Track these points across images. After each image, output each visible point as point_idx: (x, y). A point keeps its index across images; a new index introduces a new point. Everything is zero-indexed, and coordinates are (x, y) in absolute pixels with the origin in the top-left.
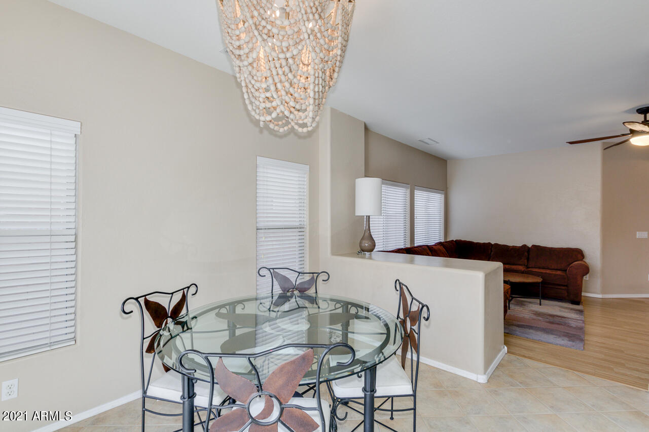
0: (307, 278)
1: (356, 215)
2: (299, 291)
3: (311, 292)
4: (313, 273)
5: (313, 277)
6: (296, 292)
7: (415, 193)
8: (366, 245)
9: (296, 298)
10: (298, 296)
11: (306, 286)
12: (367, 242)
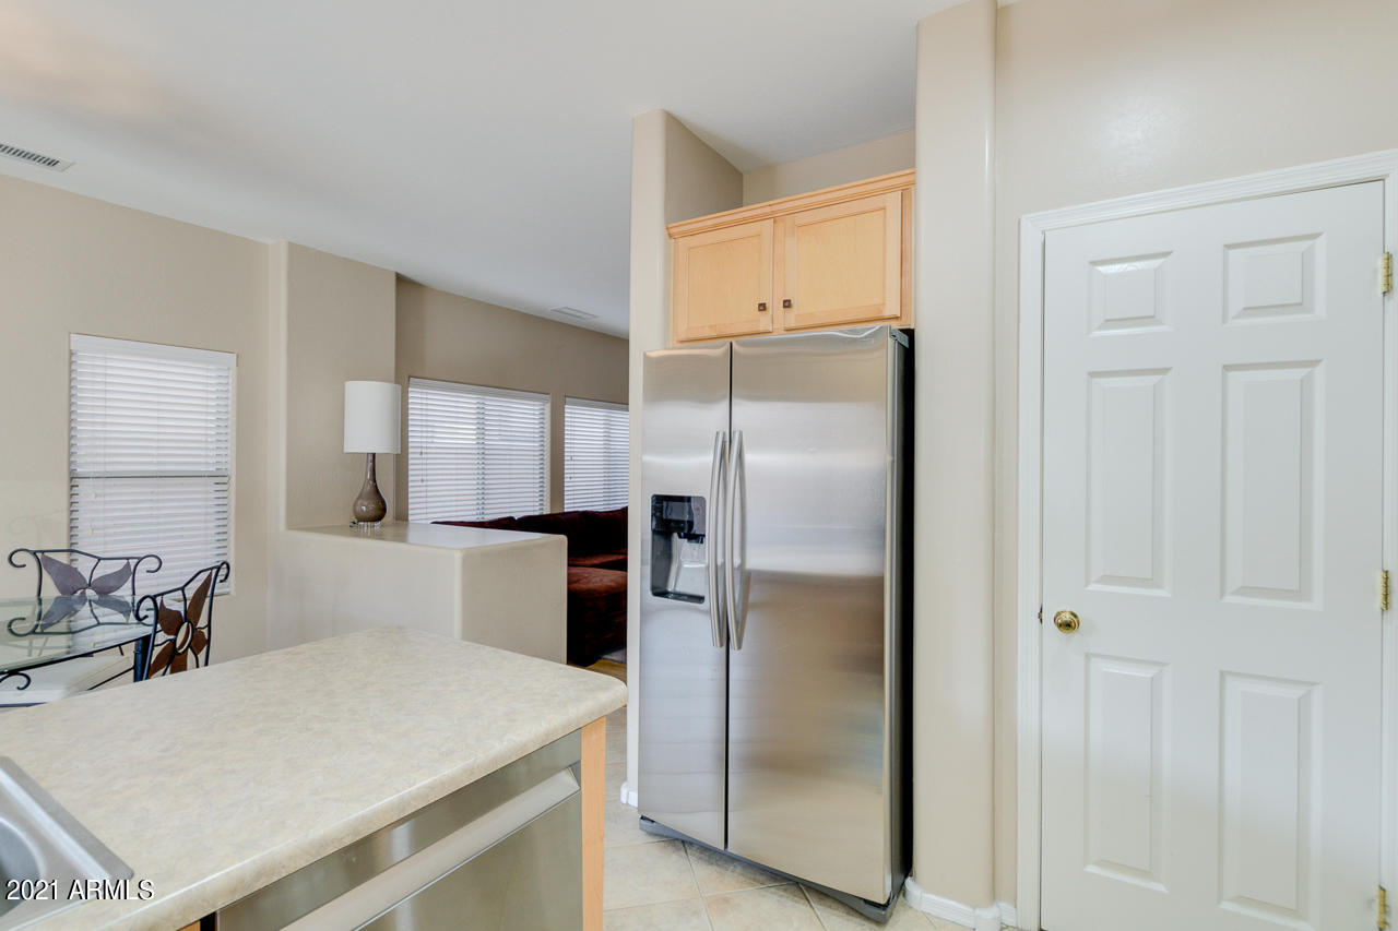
0: (118, 566)
1: (346, 450)
2: (98, 593)
3: (124, 593)
4: (128, 559)
5: (128, 565)
6: (90, 593)
7: (566, 410)
8: (364, 508)
9: (91, 605)
10: (95, 602)
11: (112, 583)
12: (366, 503)
